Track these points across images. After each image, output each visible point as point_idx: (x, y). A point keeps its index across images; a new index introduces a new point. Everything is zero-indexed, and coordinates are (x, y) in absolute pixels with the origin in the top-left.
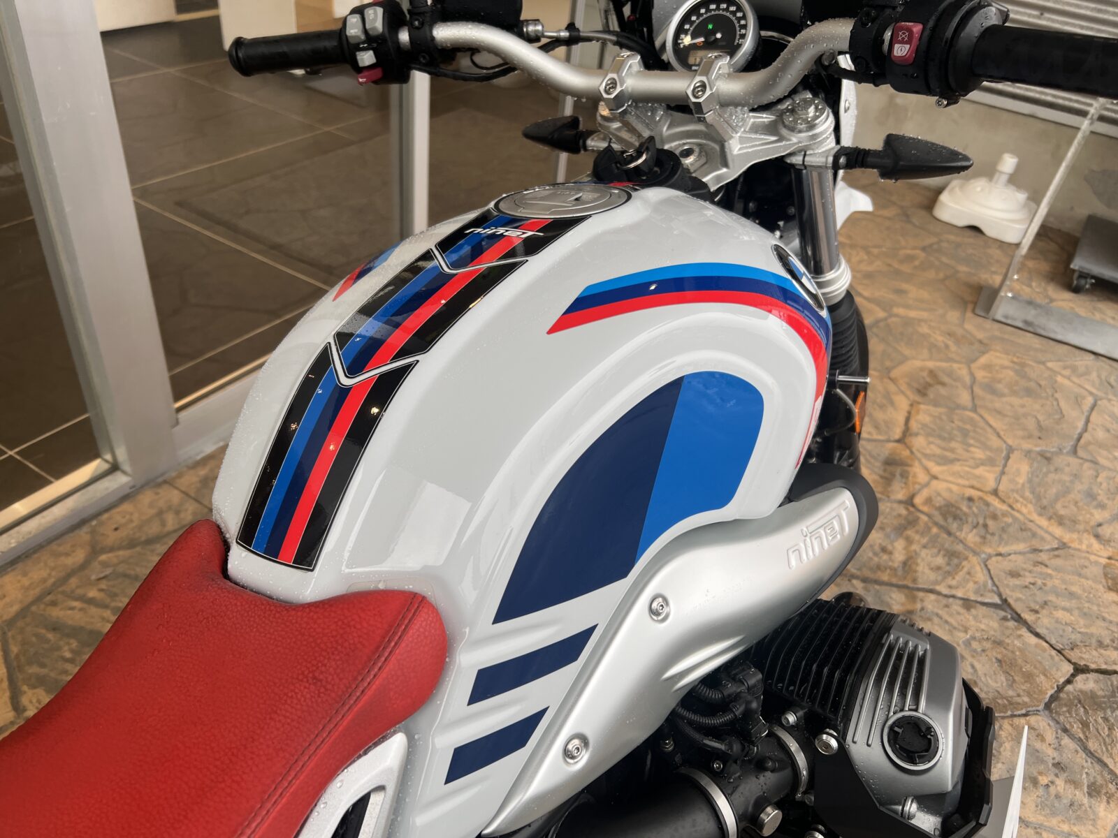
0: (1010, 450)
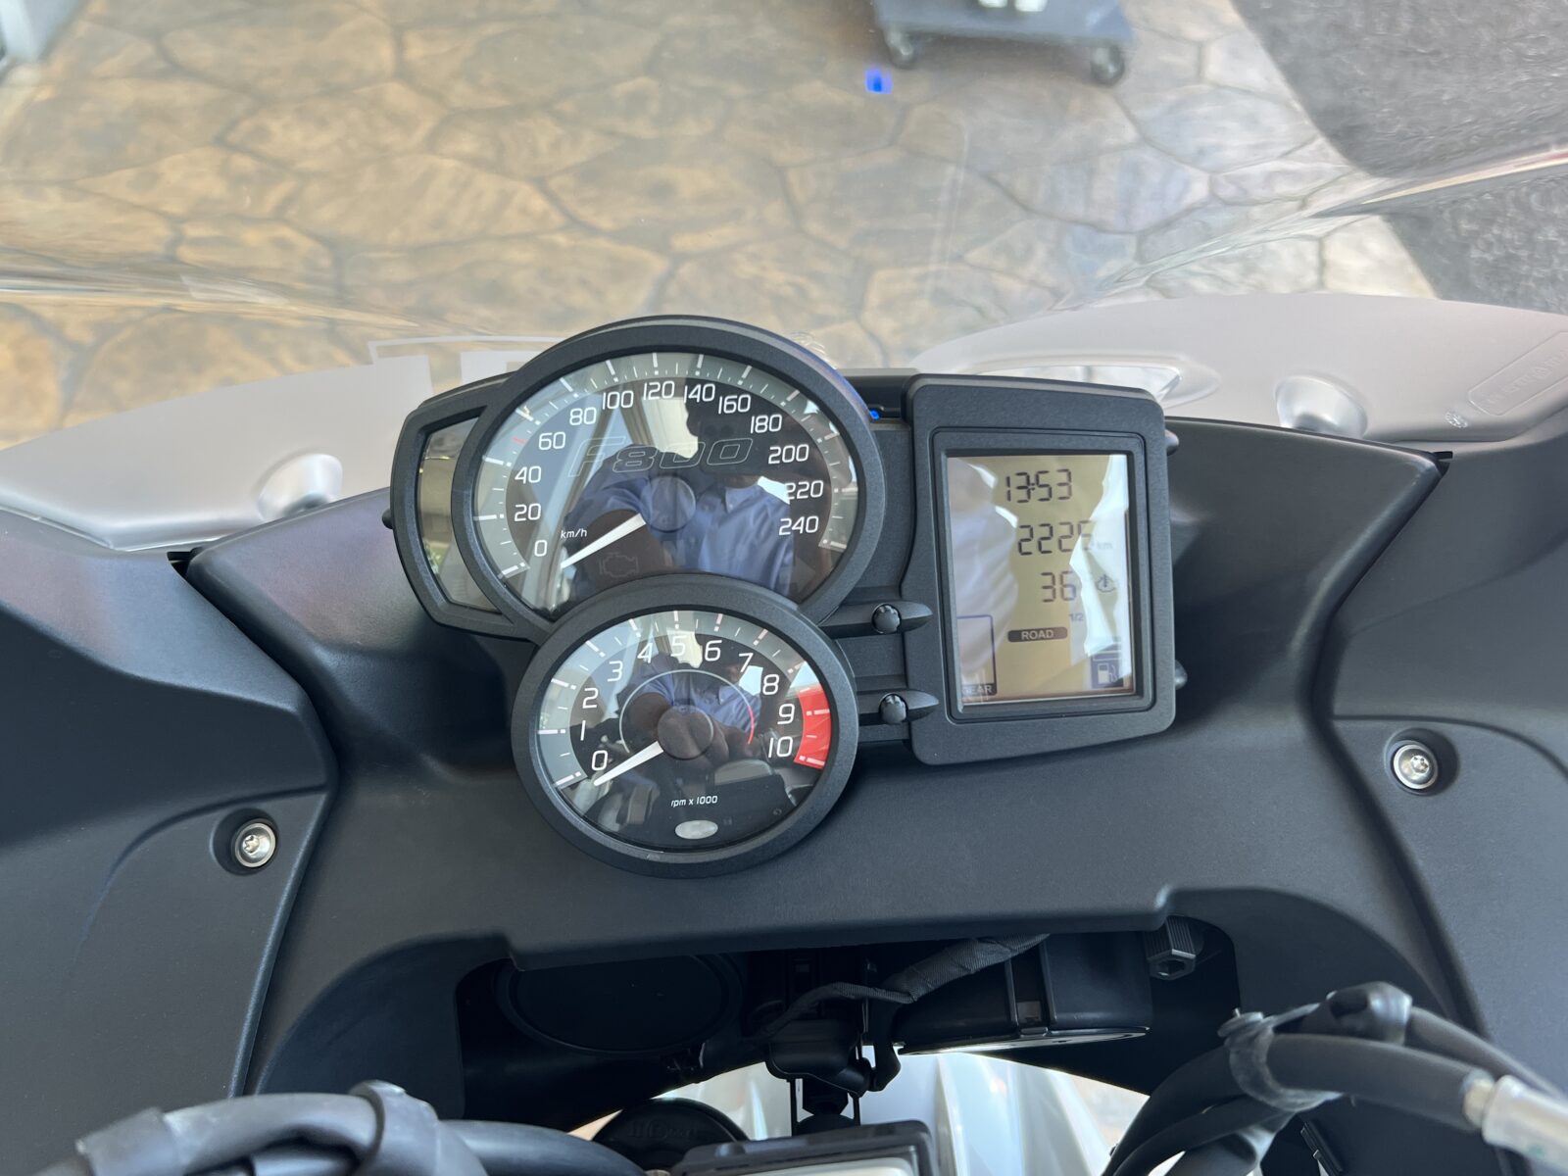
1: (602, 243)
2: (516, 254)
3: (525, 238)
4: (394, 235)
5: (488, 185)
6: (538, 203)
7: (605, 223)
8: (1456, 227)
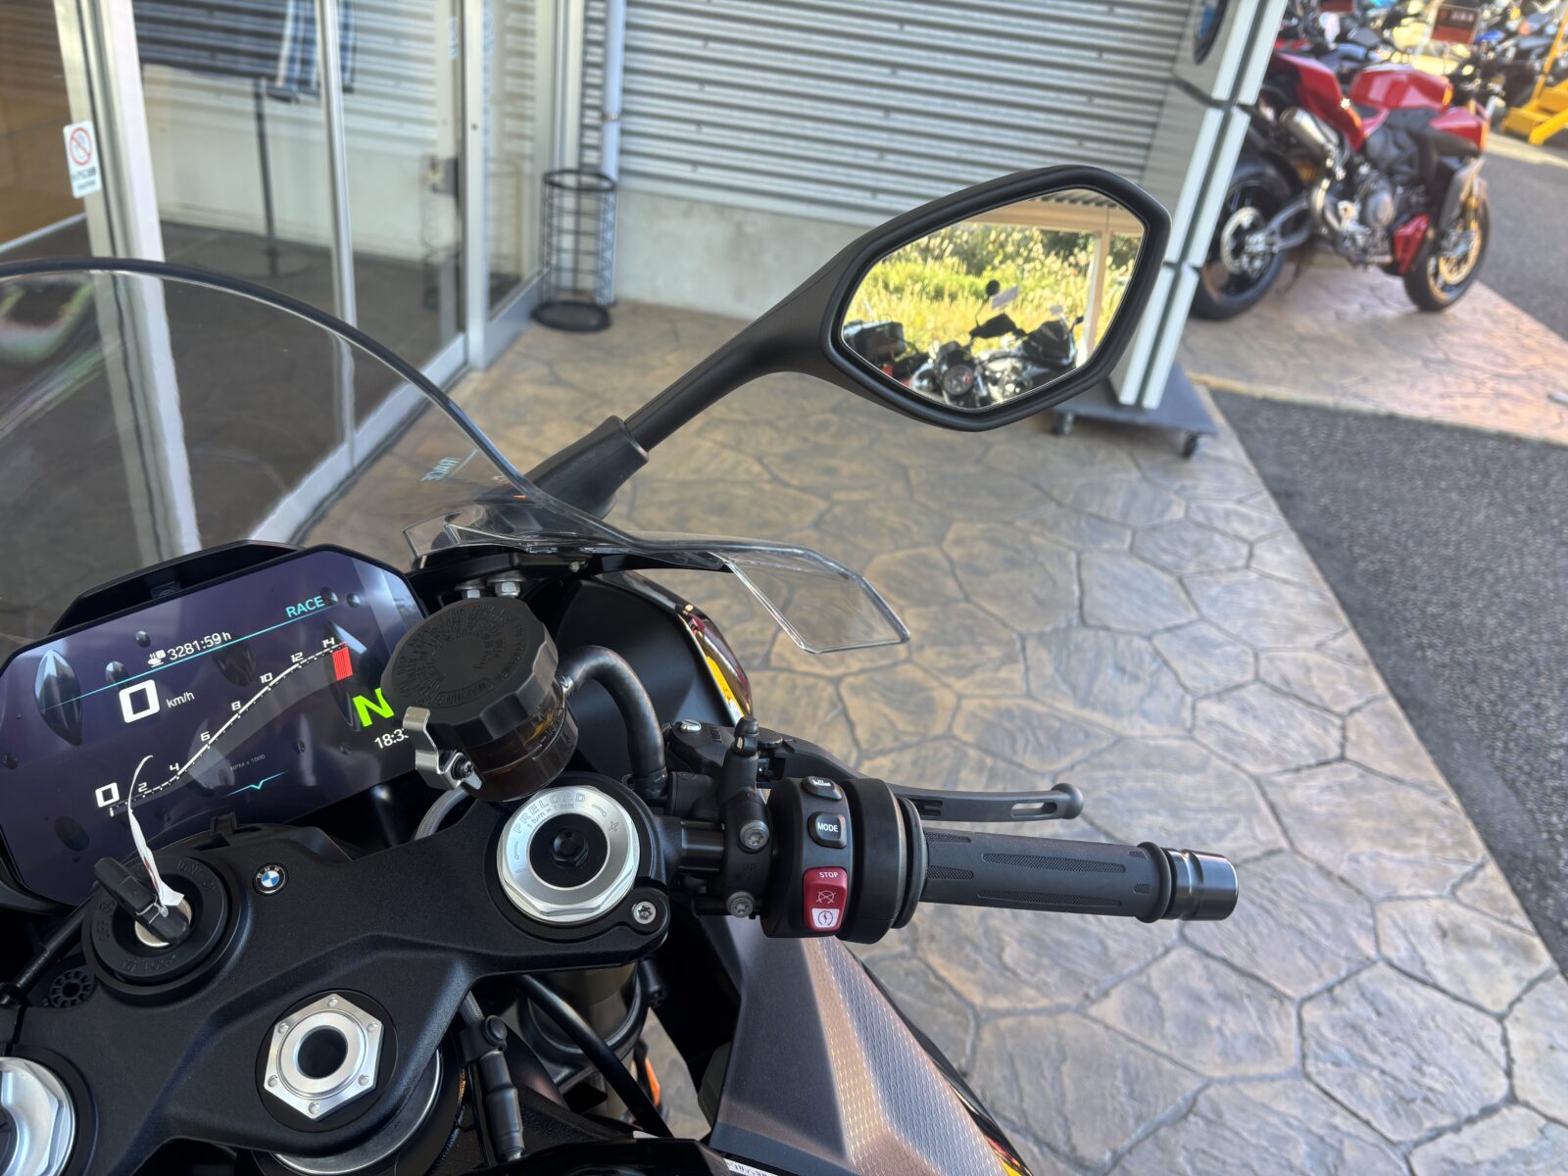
0: (1023, 639)
1: (791, 492)
2: (740, 491)
3: (746, 484)
4: (670, 475)
5: (729, 457)
6: (756, 468)
7: (795, 482)
8: (1350, 550)
